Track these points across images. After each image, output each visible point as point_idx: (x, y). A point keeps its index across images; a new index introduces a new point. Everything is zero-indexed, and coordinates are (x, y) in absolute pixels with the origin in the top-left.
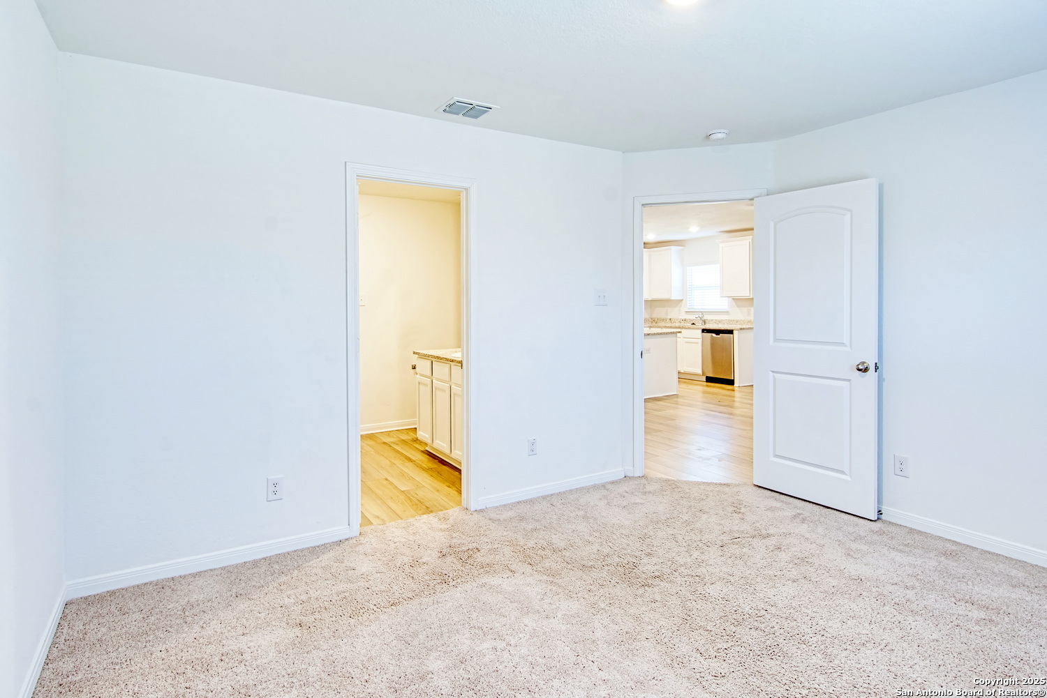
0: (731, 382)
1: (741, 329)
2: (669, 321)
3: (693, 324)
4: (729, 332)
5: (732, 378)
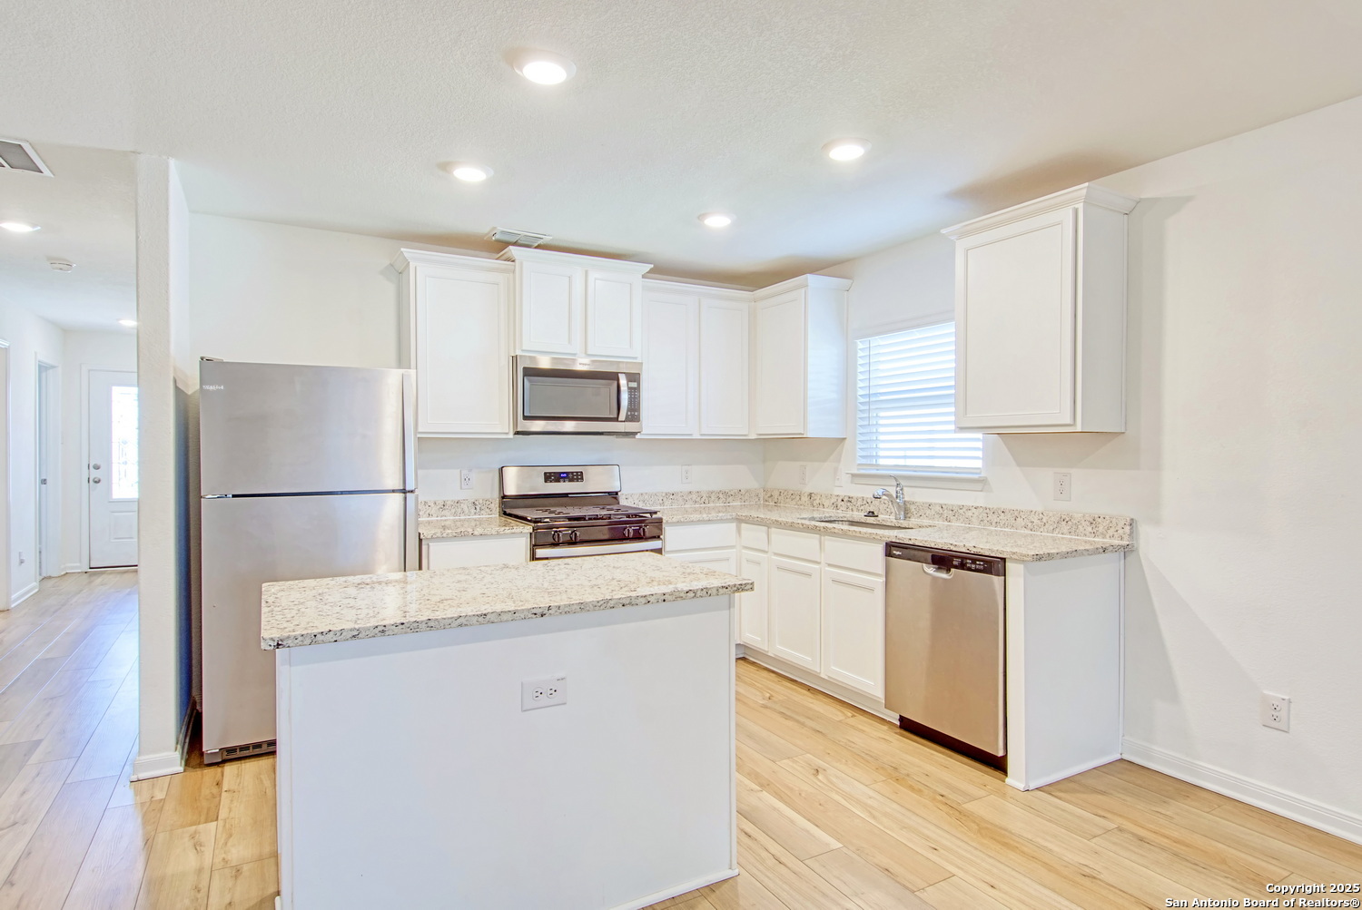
0: (998, 764)
1: (1039, 558)
2: (805, 498)
3: (871, 514)
4: (992, 565)
5: (1000, 753)
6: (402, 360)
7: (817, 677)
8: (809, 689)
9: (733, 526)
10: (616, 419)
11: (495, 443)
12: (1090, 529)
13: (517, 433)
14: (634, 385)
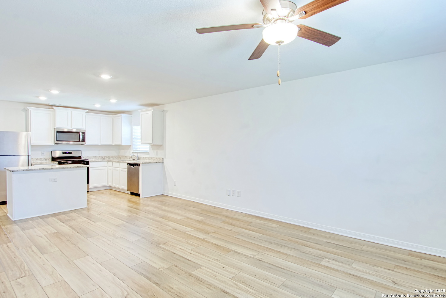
0: (139, 195)
2: (125, 157)
3: (134, 159)
4: (138, 165)
5: (139, 193)
6: (27, 130)
7: (119, 189)
8: (119, 191)
9: (107, 162)
10: (79, 141)
11: (50, 146)
13: (55, 144)
14: (84, 134)
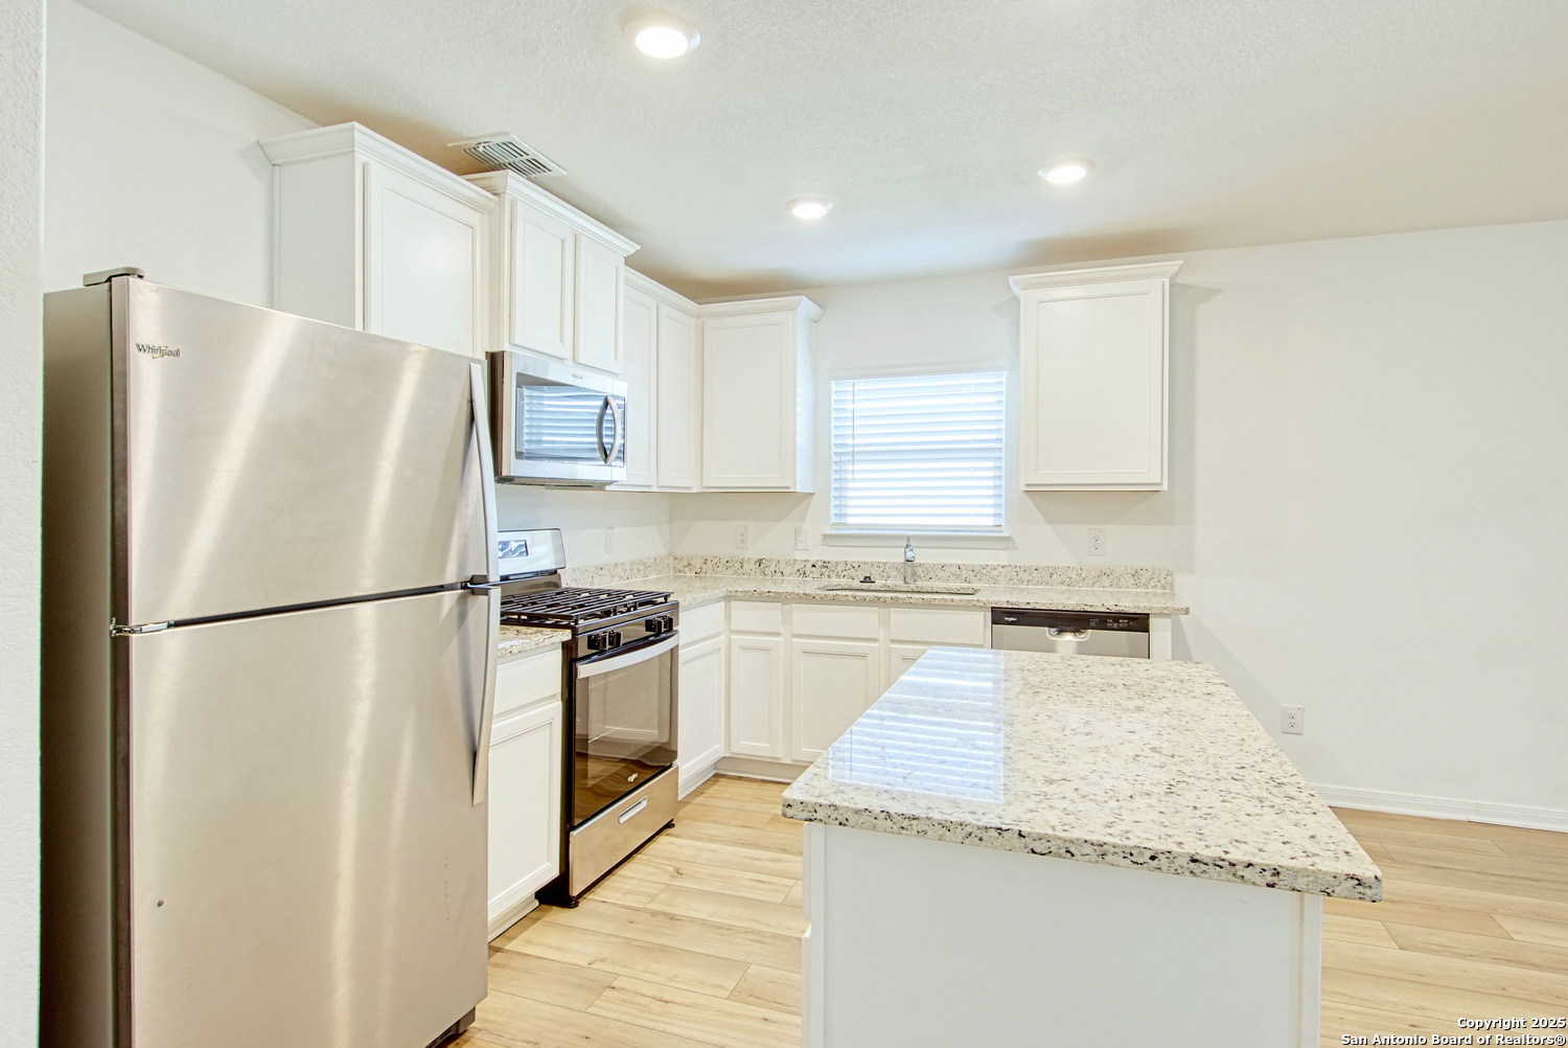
3: (869, 579)
9: (724, 603)
12: (1132, 581)
13: (501, 479)
